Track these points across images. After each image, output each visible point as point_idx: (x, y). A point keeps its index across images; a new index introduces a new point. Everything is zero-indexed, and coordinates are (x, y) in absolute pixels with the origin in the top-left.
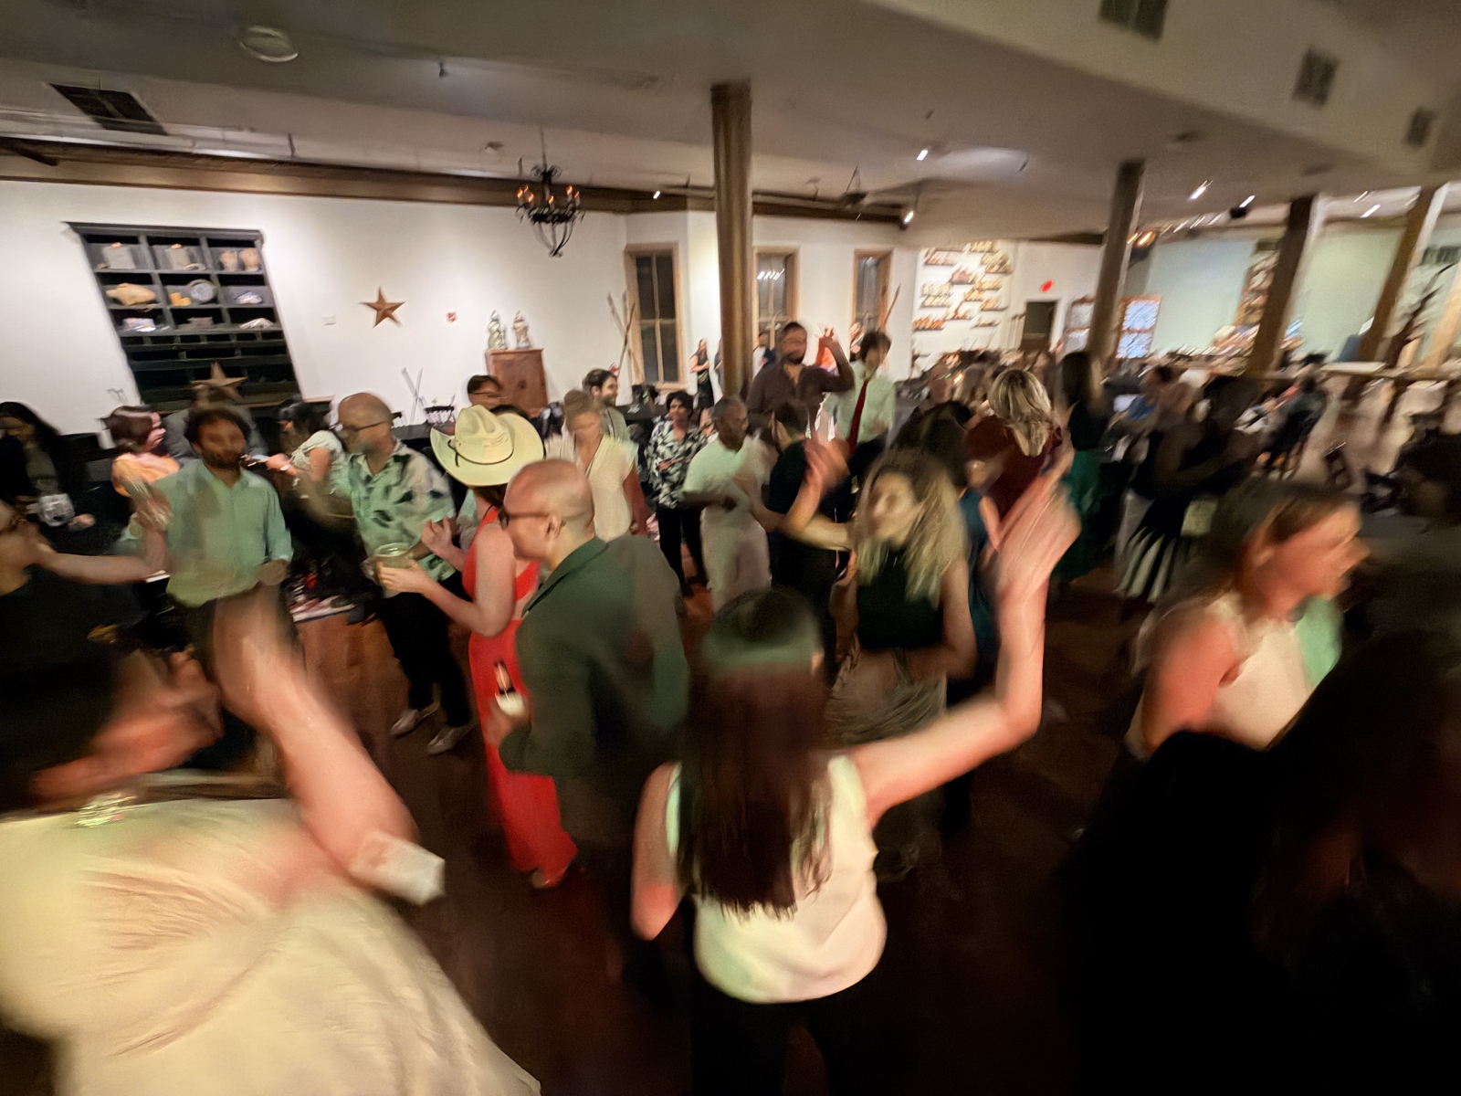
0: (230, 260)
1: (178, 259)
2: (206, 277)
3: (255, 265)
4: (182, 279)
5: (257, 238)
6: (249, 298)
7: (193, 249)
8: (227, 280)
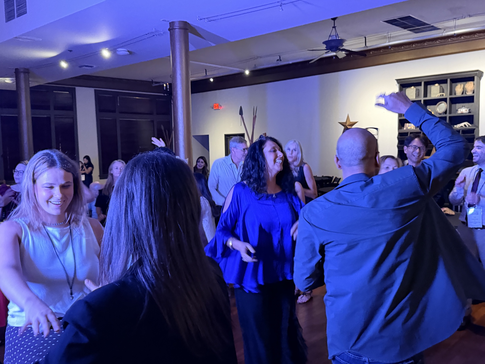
0: (459, 89)
1: (435, 92)
2: (445, 100)
3: (471, 91)
4: (435, 102)
5: (476, 74)
6: (463, 110)
7: (443, 85)
8: (455, 101)
